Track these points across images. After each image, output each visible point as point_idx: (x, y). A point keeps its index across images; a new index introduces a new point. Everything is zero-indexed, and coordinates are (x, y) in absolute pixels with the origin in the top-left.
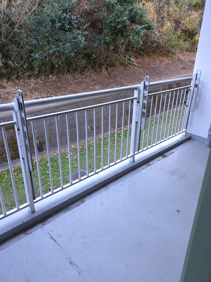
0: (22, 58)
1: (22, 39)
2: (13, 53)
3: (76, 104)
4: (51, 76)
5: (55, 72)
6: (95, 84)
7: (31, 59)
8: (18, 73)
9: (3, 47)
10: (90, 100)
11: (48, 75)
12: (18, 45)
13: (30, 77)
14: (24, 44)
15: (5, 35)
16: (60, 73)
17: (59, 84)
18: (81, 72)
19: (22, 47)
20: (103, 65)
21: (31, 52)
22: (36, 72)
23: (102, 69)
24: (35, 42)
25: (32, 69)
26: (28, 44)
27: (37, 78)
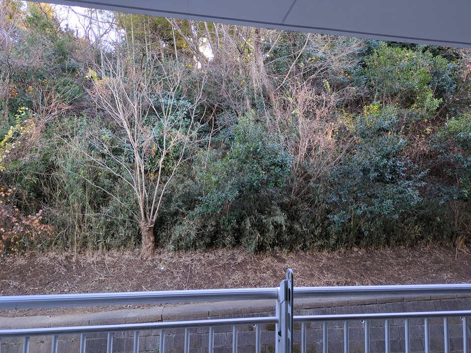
0: (313, 221)
1: (318, 195)
2: (303, 213)
3: (400, 303)
4: (356, 249)
5: (363, 243)
6: (441, 269)
7: (326, 222)
8: (305, 241)
9: (291, 205)
10: (429, 298)
11: (351, 247)
12: (311, 202)
13: (321, 248)
14: (319, 202)
15: (297, 190)
16: (371, 244)
17: (368, 263)
18: (411, 246)
19: (316, 206)
20: (458, 235)
21: (328, 212)
22: (332, 241)
23: (456, 242)
24: (335, 199)
25: (327, 236)
26: (325, 202)
27: (333, 250)
